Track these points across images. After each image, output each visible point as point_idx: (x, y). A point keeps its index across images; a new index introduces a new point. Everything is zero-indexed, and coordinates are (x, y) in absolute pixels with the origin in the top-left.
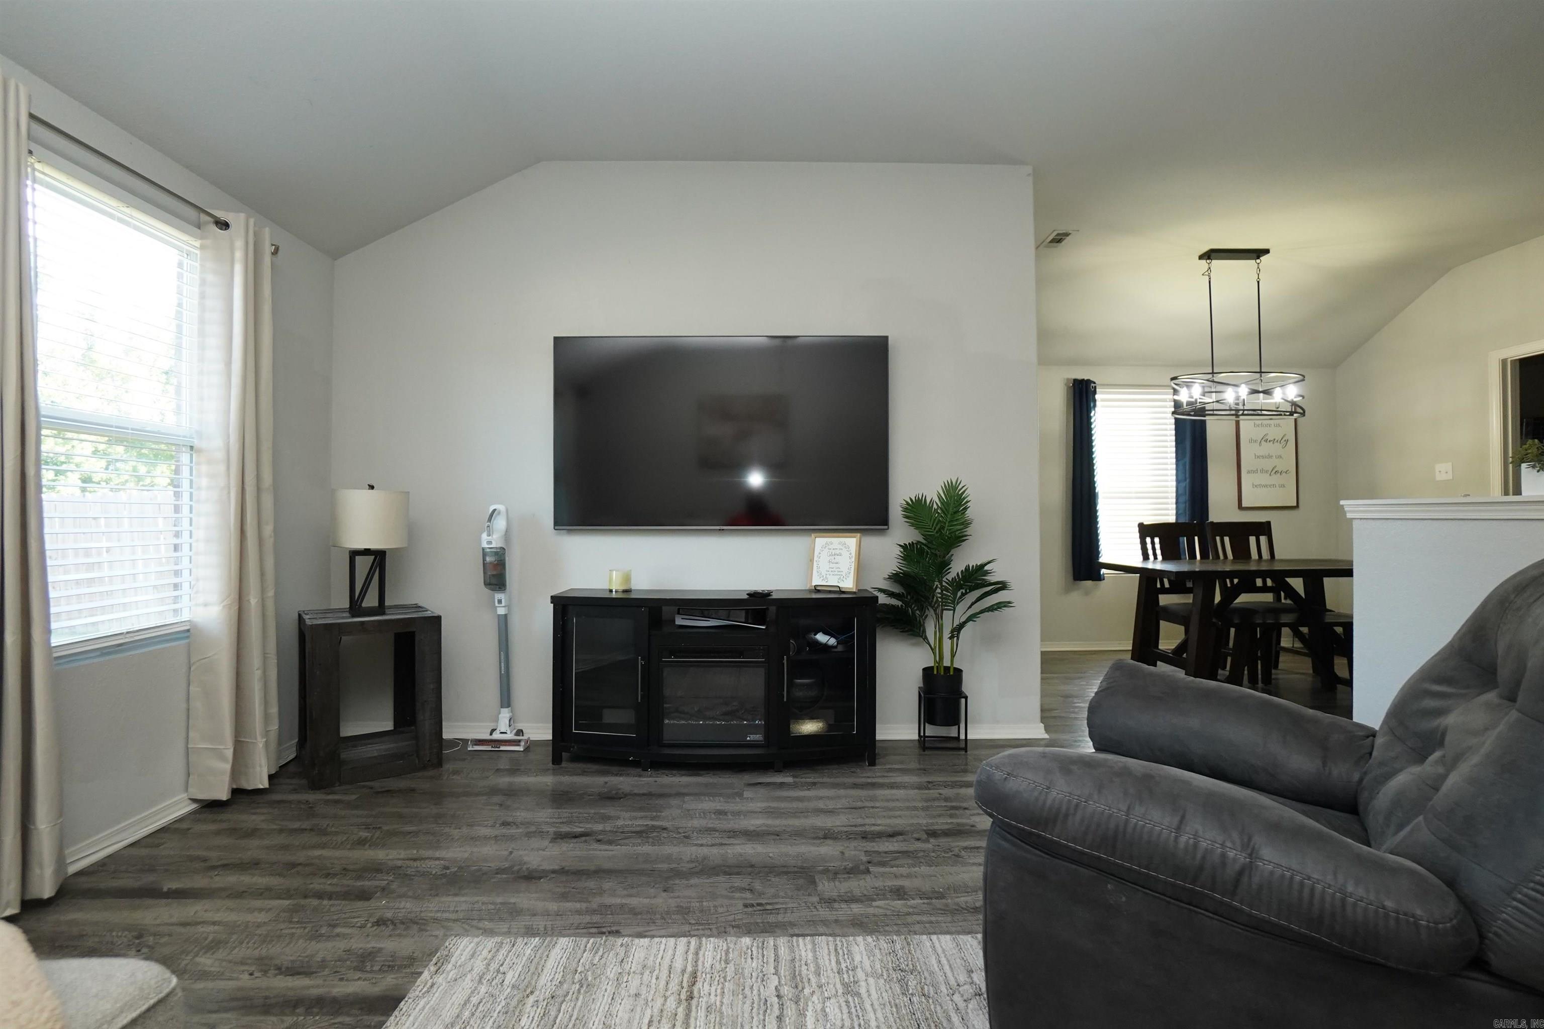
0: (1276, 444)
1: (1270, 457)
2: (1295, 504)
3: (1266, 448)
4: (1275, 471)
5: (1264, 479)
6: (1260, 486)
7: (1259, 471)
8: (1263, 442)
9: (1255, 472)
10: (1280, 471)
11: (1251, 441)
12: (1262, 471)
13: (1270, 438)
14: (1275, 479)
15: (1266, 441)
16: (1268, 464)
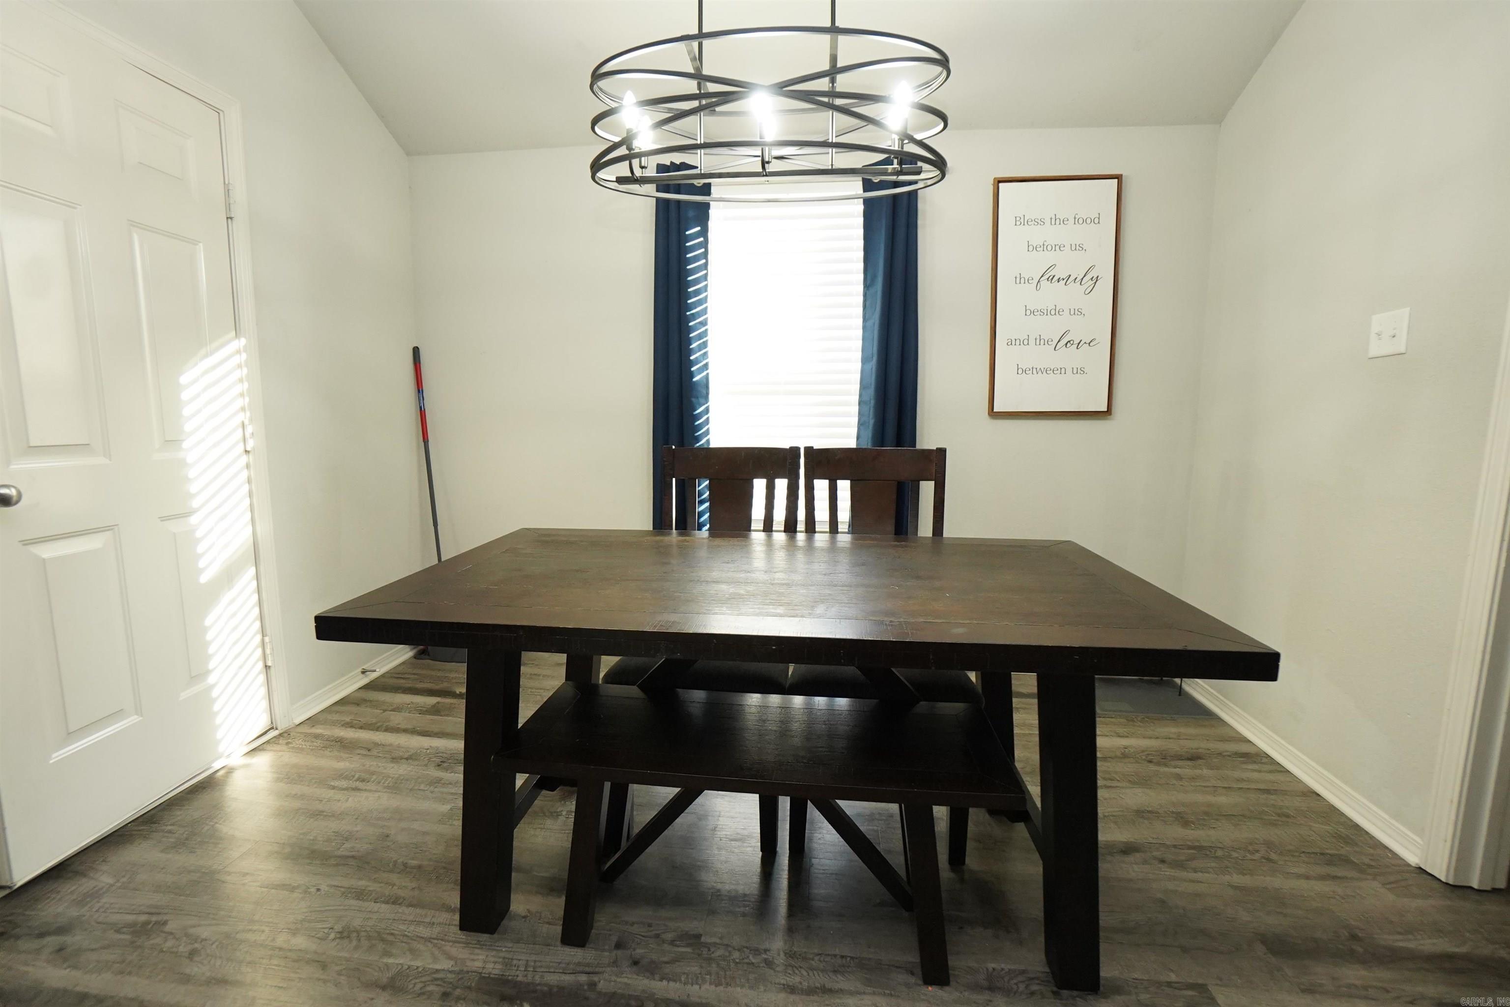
0: (1071, 284)
1: (1058, 312)
2: (1104, 408)
3: (1051, 295)
4: (1065, 341)
5: (1045, 357)
6: (1035, 370)
7: (1032, 342)
8: (1044, 283)
9: (1025, 342)
10: (1076, 342)
11: (1019, 279)
12: (1039, 340)
13: (1059, 273)
14: (1068, 357)
15: (1051, 279)
16: (1052, 327)
